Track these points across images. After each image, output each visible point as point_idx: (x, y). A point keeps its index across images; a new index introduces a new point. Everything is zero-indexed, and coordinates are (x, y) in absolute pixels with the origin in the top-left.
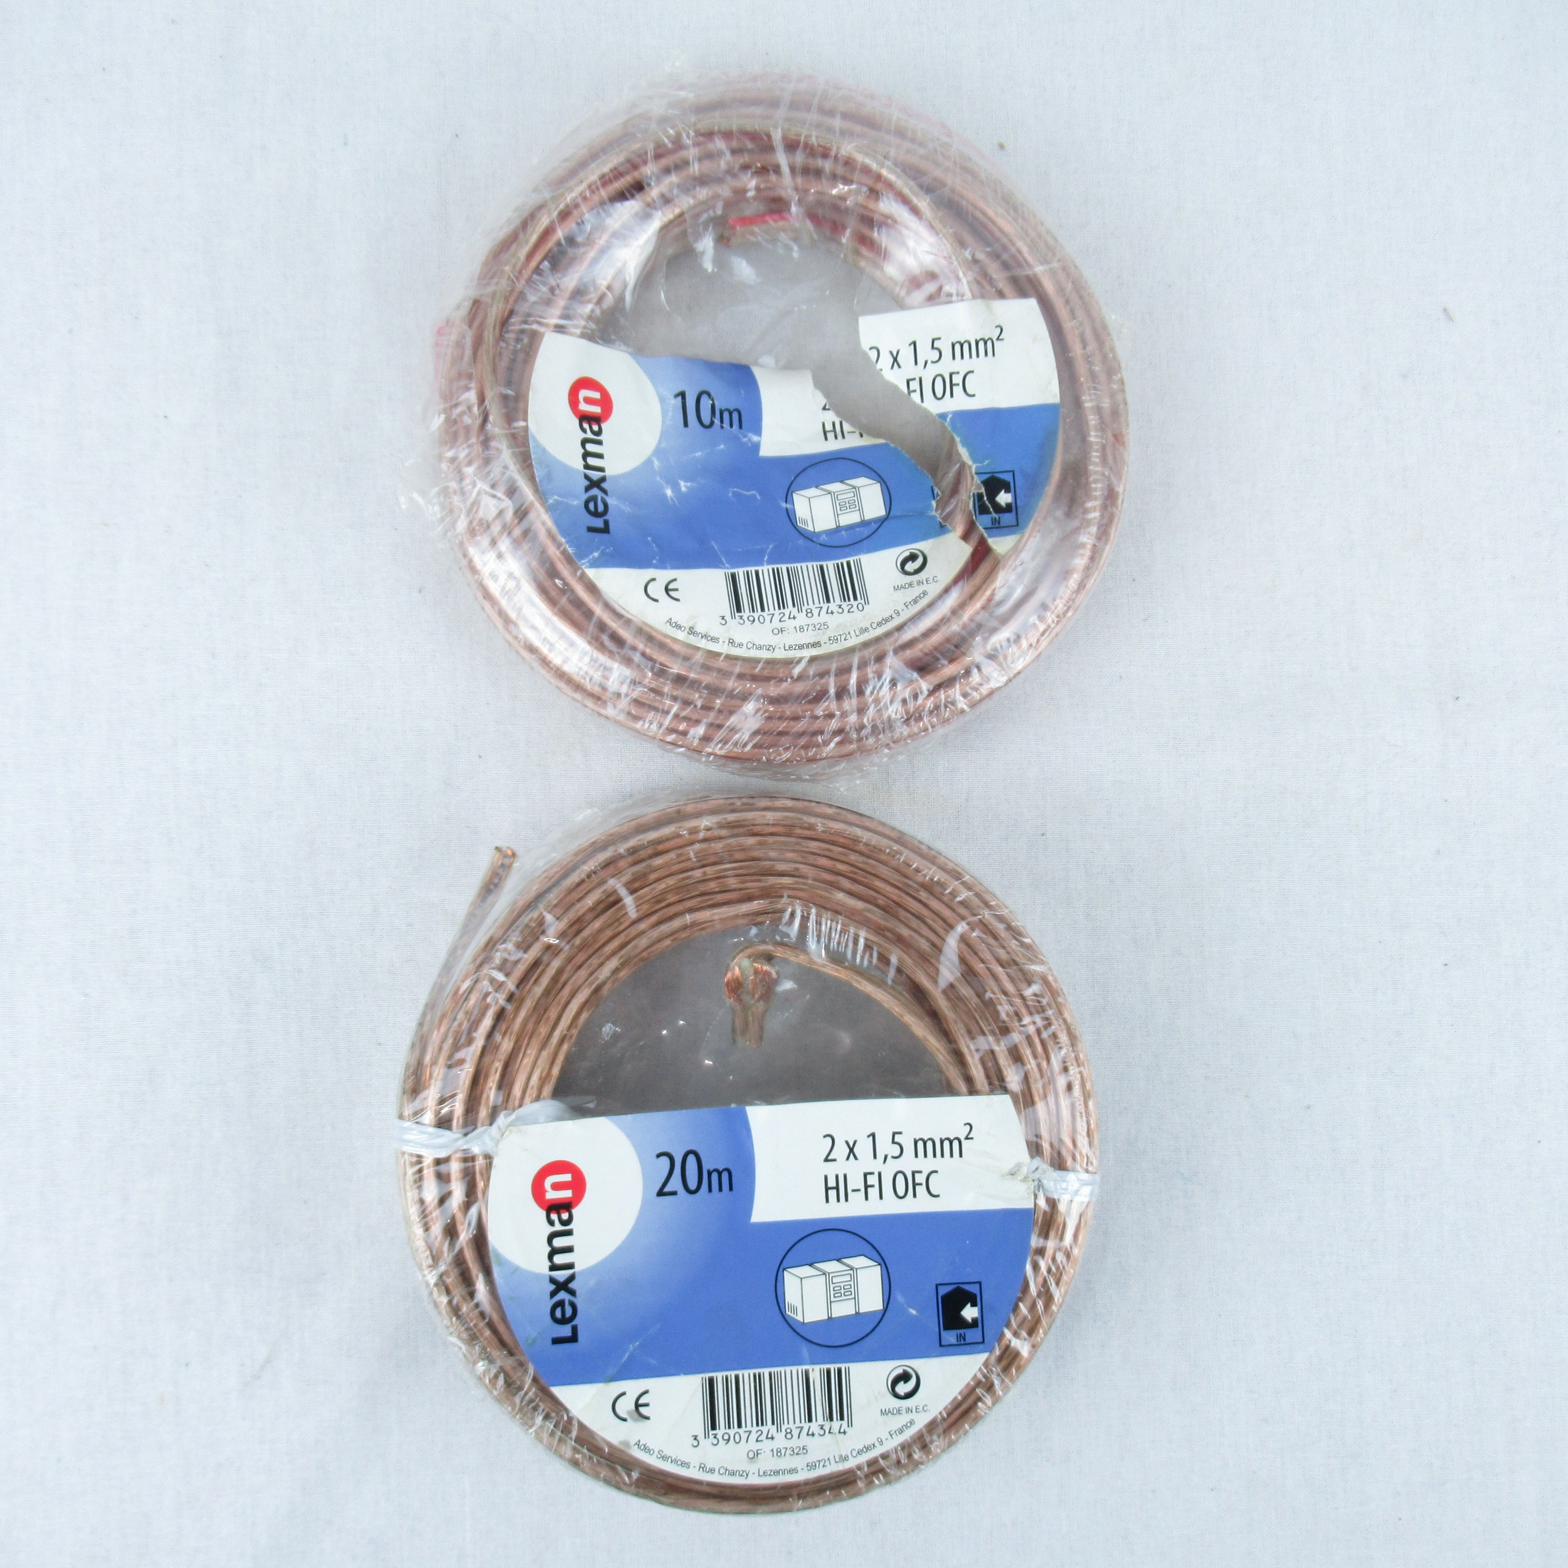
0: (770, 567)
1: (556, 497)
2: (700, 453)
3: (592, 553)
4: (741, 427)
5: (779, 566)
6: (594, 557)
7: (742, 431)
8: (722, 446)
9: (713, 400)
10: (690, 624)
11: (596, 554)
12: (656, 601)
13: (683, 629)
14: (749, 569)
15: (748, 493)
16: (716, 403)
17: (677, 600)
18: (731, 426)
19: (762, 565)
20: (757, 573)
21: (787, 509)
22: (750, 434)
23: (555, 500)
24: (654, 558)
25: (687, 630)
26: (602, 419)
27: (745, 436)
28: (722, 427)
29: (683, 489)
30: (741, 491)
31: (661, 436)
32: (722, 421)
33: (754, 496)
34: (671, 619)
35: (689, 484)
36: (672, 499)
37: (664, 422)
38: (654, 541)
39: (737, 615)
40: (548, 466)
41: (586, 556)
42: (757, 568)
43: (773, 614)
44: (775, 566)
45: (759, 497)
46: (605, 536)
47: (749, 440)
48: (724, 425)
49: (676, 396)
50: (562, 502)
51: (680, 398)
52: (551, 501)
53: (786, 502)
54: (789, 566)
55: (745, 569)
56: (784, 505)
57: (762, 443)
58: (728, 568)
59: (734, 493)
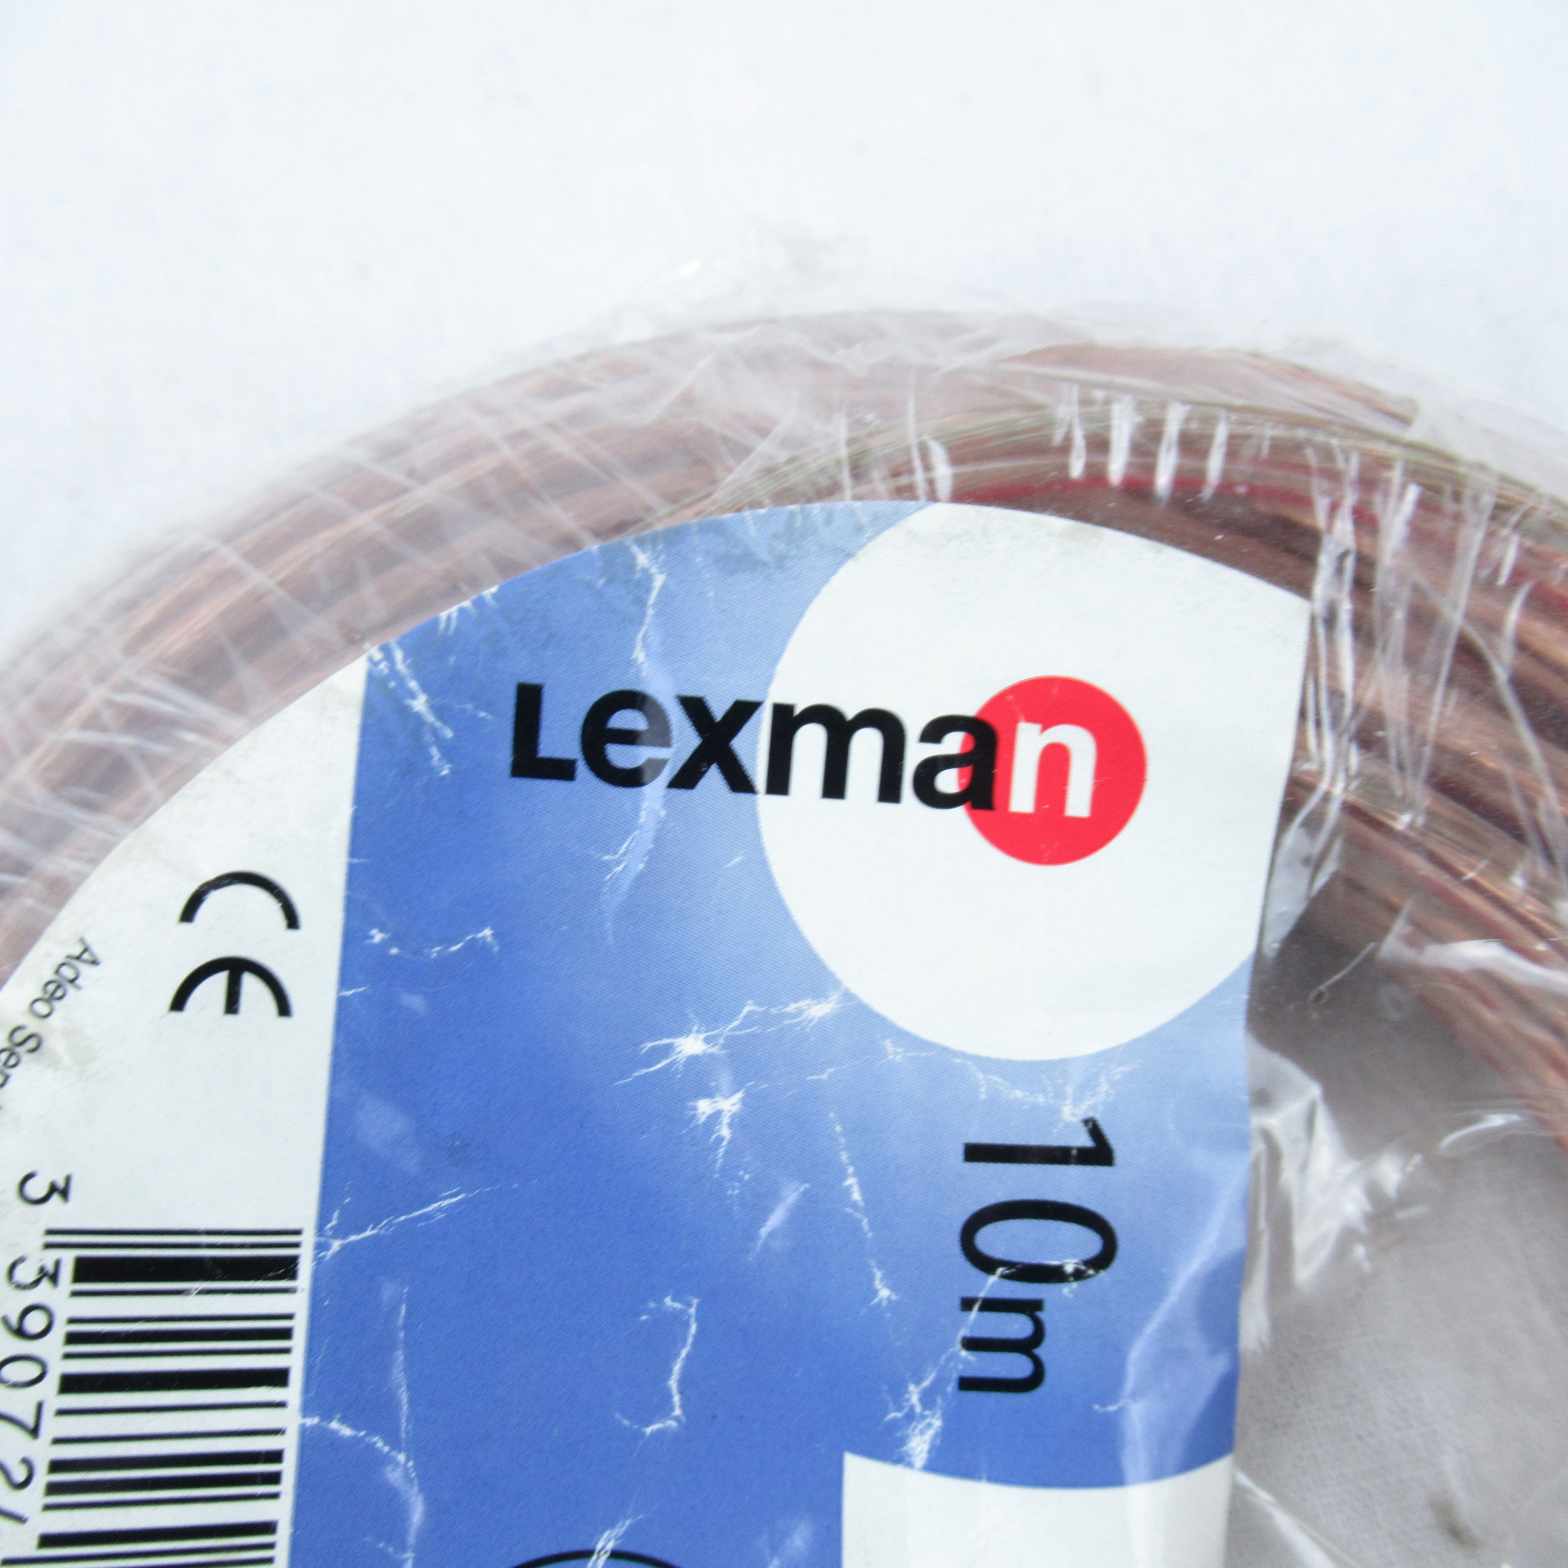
0: (289, 1444)
1: (659, 581)
2: (856, 1196)
3: (425, 688)
4: (967, 1384)
5: (287, 1486)
6: (413, 696)
7: (951, 1387)
8: (884, 1293)
9: (1078, 1275)
10: (54, 1043)
11: (420, 704)
12: (189, 913)
13: (42, 1008)
14: (299, 1342)
15: (673, 1383)
16: (1067, 1290)
17: (179, 1002)
18: (972, 1344)
19: (307, 1409)
20: (279, 1378)
21: (586, 1554)
22: (937, 1423)
23: (648, 578)
24: (395, 939)
25: (33, 1026)
26: (982, 813)
27: (927, 1400)
28: (967, 1304)
29: (704, 1107)
30: (684, 1352)
31: (927, 1045)
32: (991, 1305)
33: (663, 1408)
34: (95, 962)
35: (725, 1132)
36: (668, 1050)
37: (987, 1064)
38: (476, 949)
39: (68, 1258)
40: (781, 561)
41: (418, 671)
42: (296, 1378)
43: (34, 1432)
44: (288, 1468)
45: (649, 1430)
46: (504, 755)
47: (910, 1417)
48: (974, 1313)
49: (1095, 1130)
50: (641, 602)
51: (1084, 1140)
52: (642, 559)
53: (616, 1555)
54: (283, 1537)
55: (300, 1327)
56: (606, 1542)
57: (898, 1471)
58: (320, 1247)
59: (679, 1320)
